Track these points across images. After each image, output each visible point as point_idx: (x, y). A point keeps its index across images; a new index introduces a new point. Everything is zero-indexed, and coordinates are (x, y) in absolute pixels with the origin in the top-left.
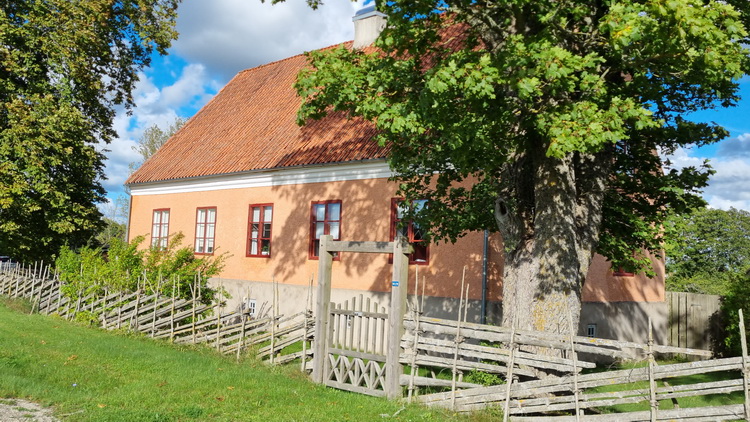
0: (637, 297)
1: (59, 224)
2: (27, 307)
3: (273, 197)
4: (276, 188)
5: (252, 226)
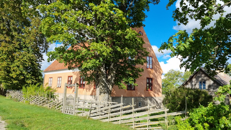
0: (153, 96)
1: (28, 81)
2: (17, 100)
3: (72, 75)
4: (73, 73)
5: (68, 81)
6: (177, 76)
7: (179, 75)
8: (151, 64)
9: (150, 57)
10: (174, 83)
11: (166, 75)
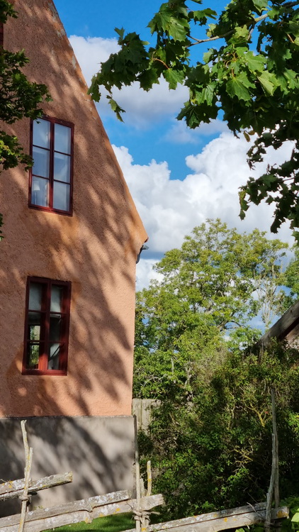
6: (249, 268)
7: (257, 258)
8: (62, 173)
9: (53, 122)
10: (222, 322)
11: (169, 261)
